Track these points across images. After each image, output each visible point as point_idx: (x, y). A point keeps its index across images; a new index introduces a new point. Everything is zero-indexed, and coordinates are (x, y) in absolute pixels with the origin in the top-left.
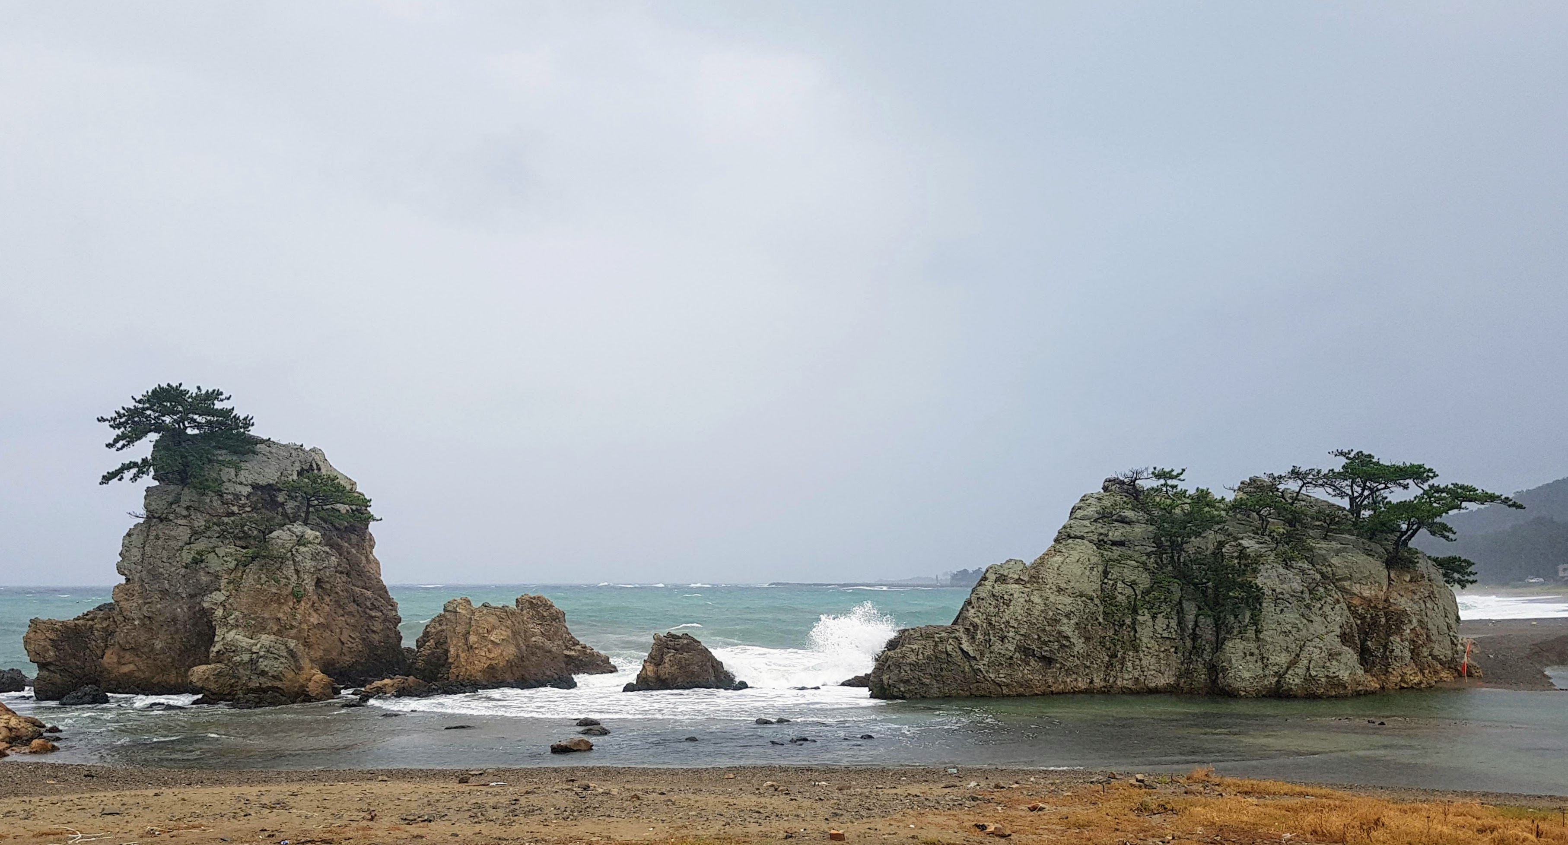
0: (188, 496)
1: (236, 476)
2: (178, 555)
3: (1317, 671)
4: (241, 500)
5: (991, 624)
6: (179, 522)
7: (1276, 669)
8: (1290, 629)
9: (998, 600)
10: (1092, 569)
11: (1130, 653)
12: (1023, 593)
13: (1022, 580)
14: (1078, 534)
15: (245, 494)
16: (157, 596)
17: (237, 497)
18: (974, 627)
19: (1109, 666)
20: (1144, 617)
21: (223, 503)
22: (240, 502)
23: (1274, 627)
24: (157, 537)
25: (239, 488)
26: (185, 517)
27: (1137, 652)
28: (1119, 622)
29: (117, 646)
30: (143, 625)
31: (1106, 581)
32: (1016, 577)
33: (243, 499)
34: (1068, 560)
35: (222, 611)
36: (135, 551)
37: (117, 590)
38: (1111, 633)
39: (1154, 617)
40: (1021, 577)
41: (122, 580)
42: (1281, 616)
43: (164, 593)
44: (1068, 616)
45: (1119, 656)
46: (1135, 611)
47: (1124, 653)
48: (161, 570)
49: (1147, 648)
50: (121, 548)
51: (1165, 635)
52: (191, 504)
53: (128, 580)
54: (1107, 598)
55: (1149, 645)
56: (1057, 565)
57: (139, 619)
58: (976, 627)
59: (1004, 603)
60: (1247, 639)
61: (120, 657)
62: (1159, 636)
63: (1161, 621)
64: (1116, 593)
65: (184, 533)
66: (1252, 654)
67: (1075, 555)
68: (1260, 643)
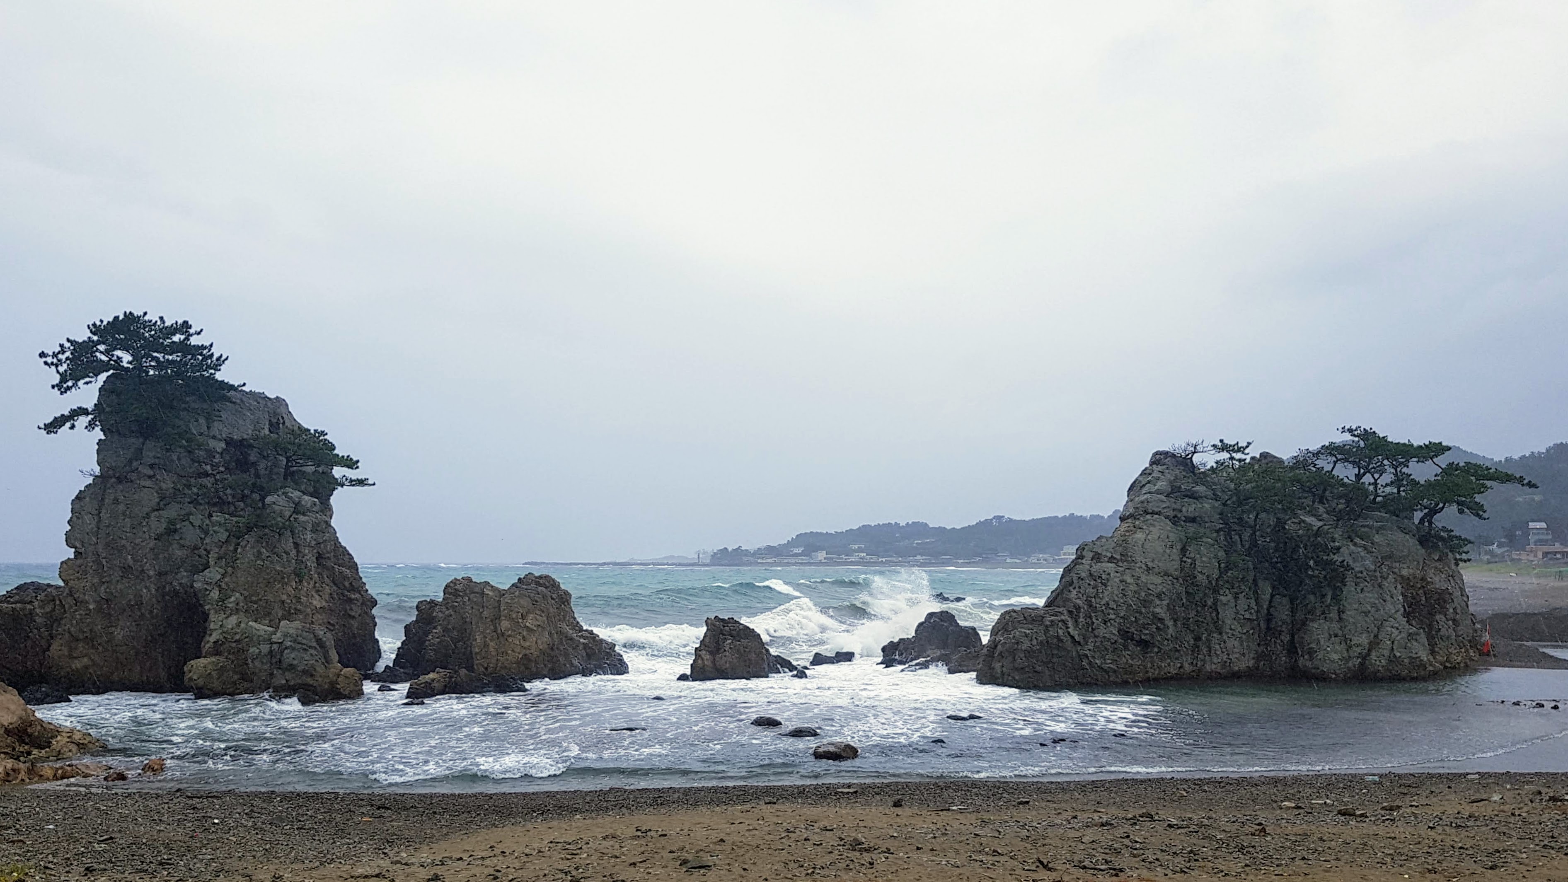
0: (152, 451)
1: (208, 428)
2: (145, 524)
3: (1400, 653)
4: (214, 457)
5: (1091, 606)
6: (143, 483)
7: (1359, 650)
8: (1370, 608)
9: (1095, 580)
10: (1172, 547)
11: (1215, 635)
12: (1117, 572)
13: (1115, 558)
14: (1156, 510)
15: (219, 450)
16: (117, 574)
17: (211, 453)
18: (1076, 609)
19: (1196, 648)
20: (1226, 598)
21: (193, 461)
22: (215, 460)
23: (1355, 606)
24: (116, 501)
25: (212, 443)
26: (150, 477)
27: (1221, 634)
28: (1201, 602)
29: (67, 635)
30: (99, 610)
31: (1184, 559)
32: (1109, 555)
33: (217, 456)
34: (1149, 537)
35: (218, 593)
36: (87, 518)
37: (65, 566)
38: (1192, 614)
39: (1236, 598)
40: (1114, 555)
41: (70, 553)
42: (1362, 596)
43: (126, 570)
44: (1159, 596)
45: (1203, 638)
46: (1216, 591)
47: (1209, 635)
48: (124, 542)
49: (1231, 629)
50: (70, 515)
51: (1247, 616)
52: (157, 461)
53: (78, 554)
54: (1188, 576)
55: (1233, 627)
56: (1141, 543)
57: (95, 601)
58: (1078, 608)
59: (1101, 582)
60: (1331, 620)
61: (71, 649)
62: (1241, 617)
63: (1242, 603)
64: (1196, 572)
65: (149, 498)
66: (1336, 636)
67: (1155, 532)
68: (1342, 624)
